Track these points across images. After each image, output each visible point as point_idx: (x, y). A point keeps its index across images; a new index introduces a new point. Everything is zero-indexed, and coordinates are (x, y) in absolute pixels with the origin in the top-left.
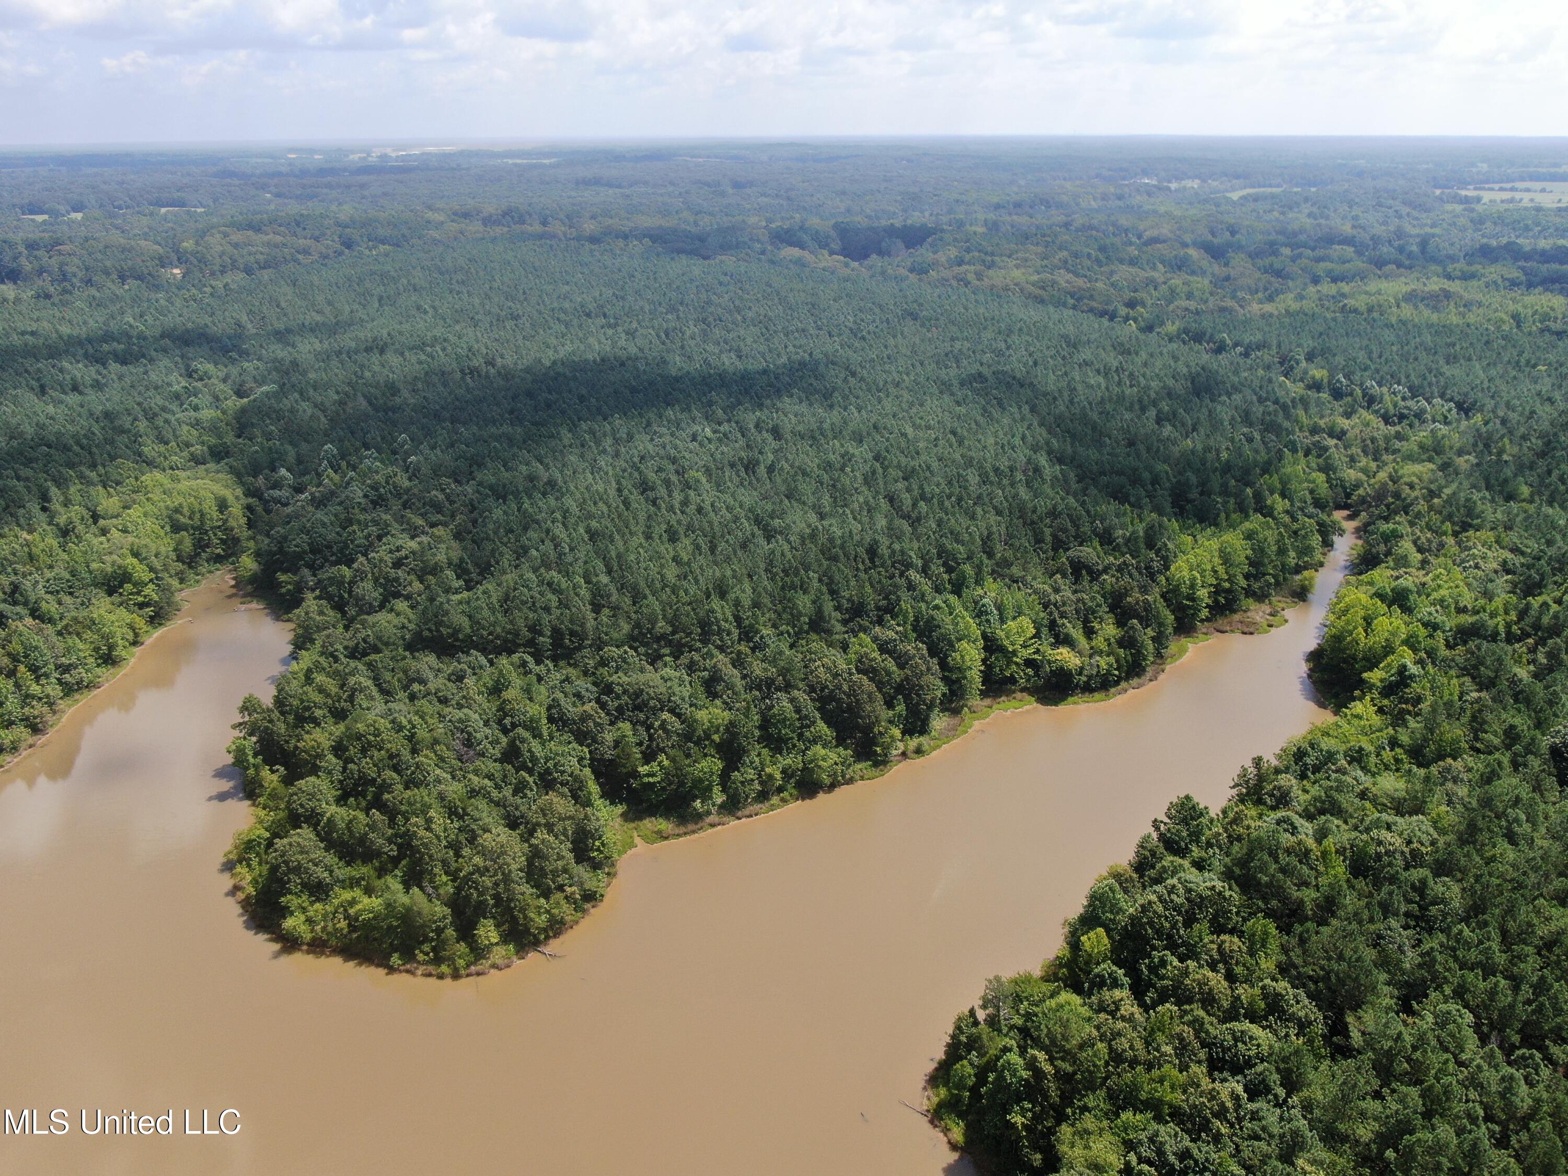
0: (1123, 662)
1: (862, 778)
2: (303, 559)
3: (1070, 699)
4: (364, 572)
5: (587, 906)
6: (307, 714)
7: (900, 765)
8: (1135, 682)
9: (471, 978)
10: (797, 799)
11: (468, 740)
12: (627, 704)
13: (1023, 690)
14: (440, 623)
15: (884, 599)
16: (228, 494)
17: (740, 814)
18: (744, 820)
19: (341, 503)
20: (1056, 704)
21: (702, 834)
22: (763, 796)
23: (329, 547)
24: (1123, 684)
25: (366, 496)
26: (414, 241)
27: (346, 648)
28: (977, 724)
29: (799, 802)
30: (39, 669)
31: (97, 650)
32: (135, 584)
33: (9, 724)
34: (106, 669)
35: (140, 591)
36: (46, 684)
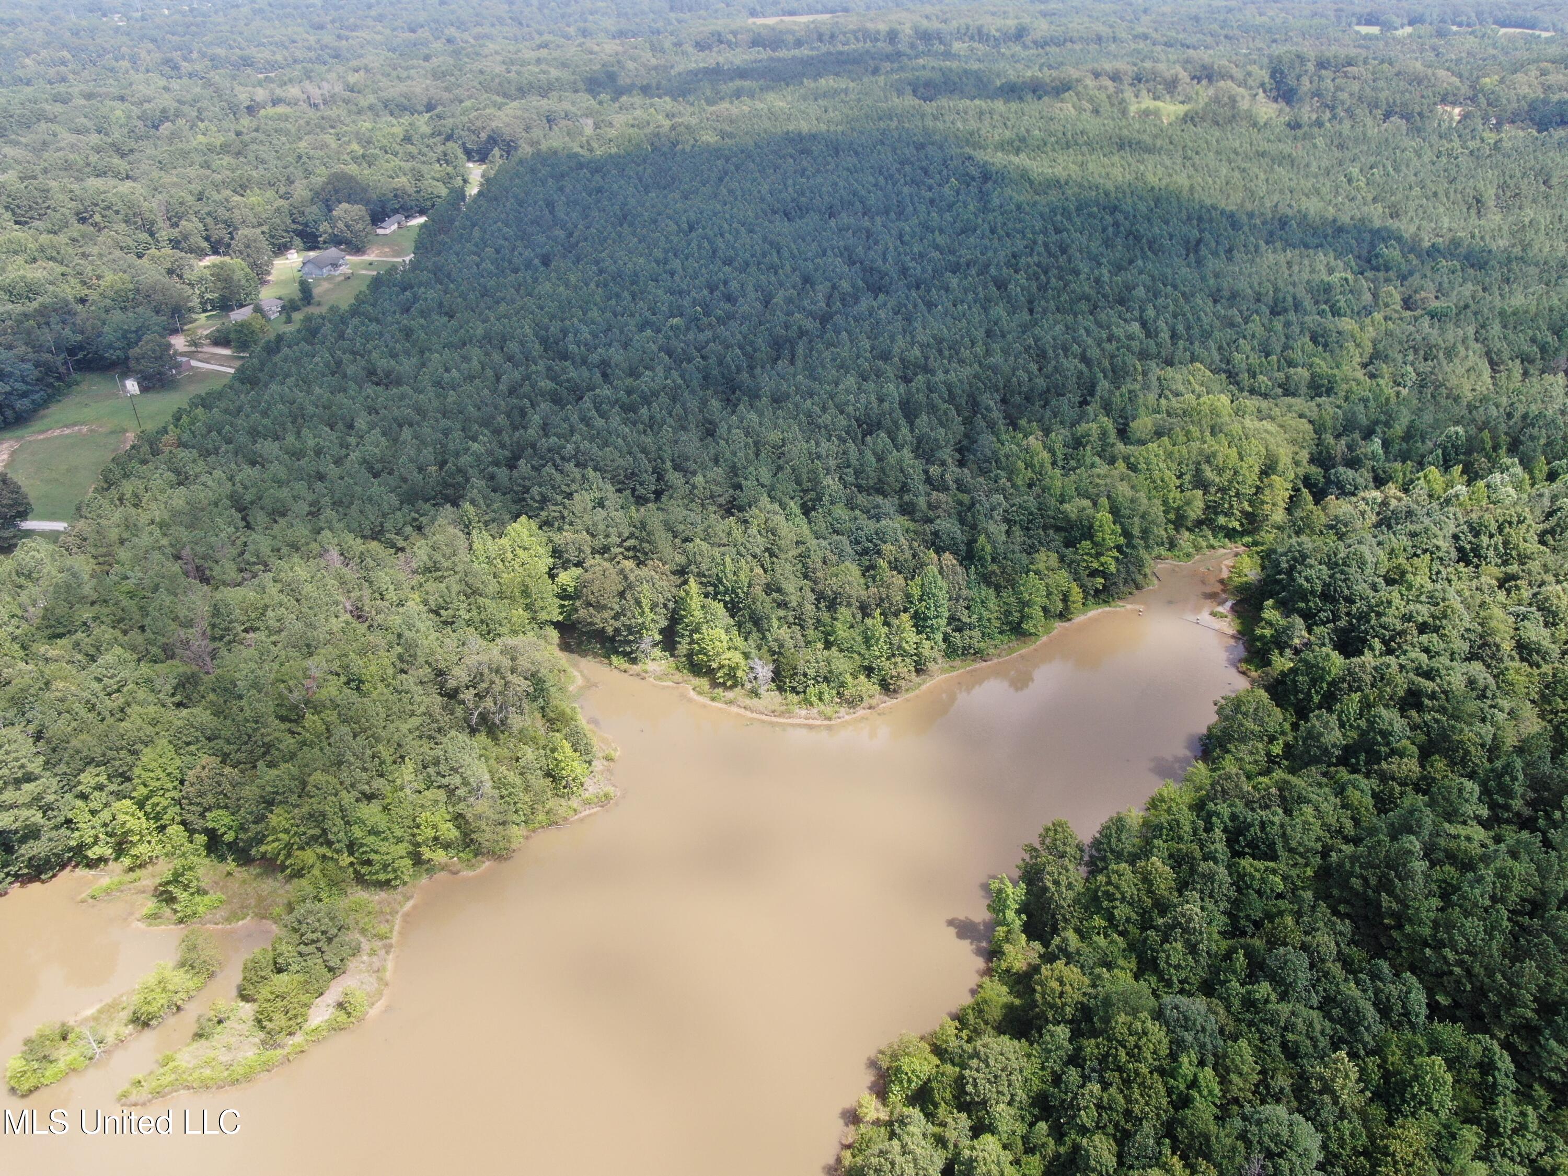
2: (1307, 601)
4: (1360, 680)
6: (1105, 904)
14: (1385, 885)
16: (1285, 455)
19: (1413, 535)
23: (1350, 601)
25: (1456, 537)
27: (1233, 817)
30: (926, 618)
31: (1008, 613)
32: (1095, 544)
33: (869, 671)
34: (1005, 638)
35: (1098, 555)
36: (928, 639)
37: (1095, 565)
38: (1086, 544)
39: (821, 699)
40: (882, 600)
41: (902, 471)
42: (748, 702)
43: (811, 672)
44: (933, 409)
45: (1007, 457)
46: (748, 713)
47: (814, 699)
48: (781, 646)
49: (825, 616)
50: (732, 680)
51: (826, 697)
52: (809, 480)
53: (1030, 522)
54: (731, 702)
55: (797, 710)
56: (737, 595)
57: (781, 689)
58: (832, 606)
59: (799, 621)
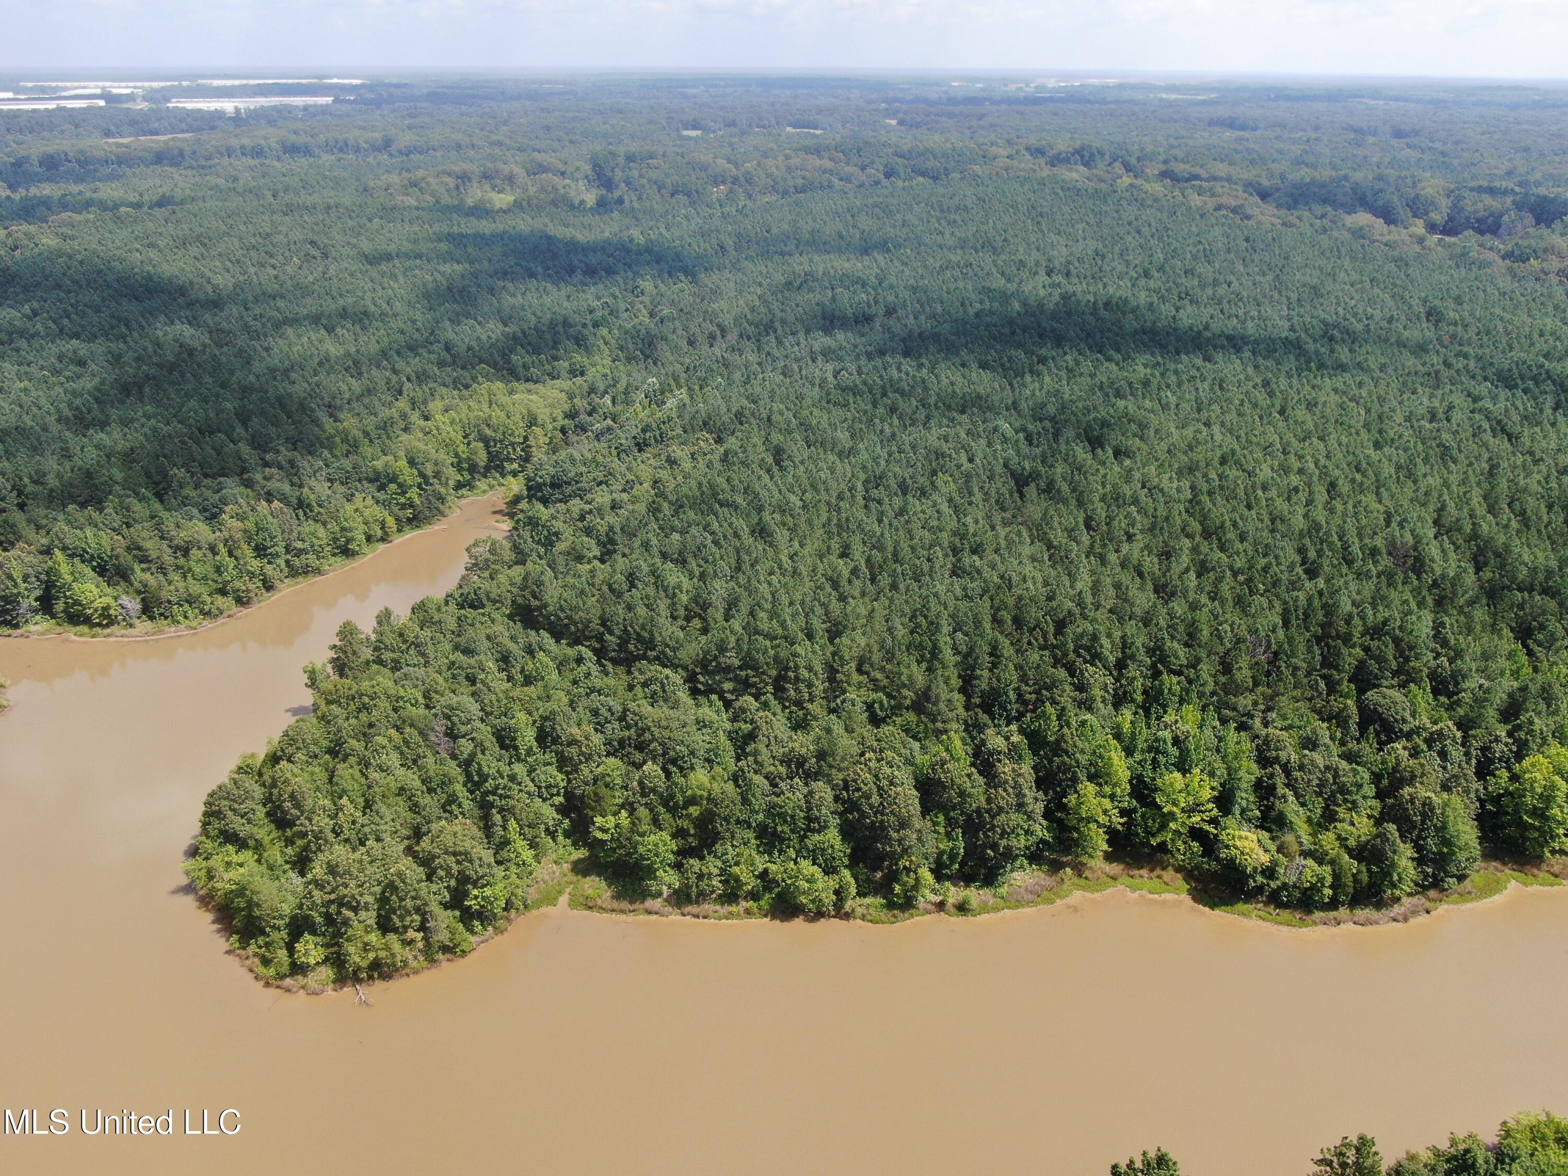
0: (1349, 880)
1: (863, 918)
2: (541, 491)
3: (1240, 906)
5: (440, 956)
7: (927, 917)
8: (1362, 913)
9: (279, 991)
10: (765, 916)
11: (452, 729)
12: (629, 738)
13: (1178, 869)
15: (1035, 692)
16: (545, 415)
17: (689, 909)
18: (688, 917)
20: (1213, 906)
21: (630, 918)
22: (730, 897)
24: (1343, 912)
26: (954, 175)
28: (1077, 896)
29: (766, 920)
30: (266, 548)
31: (335, 540)
32: (400, 486)
33: (223, 592)
34: (338, 559)
35: (404, 493)
36: (269, 563)
37: (403, 500)
38: (393, 486)
39: (186, 617)
40: (227, 541)
41: (240, 459)
42: (123, 632)
43: (174, 599)
44: (263, 413)
45: (327, 439)
46: (126, 639)
47: (181, 618)
48: (145, 586)
49: (182, 561)
50: (107, 620)
51: (190, 614)
52: (158, 473)
53: (347, 478)
54: (109, 635)
55: (167, 629)
56: (102, 559)
57: (152, 618)
58: (186, 552)
59: (162, 570)
